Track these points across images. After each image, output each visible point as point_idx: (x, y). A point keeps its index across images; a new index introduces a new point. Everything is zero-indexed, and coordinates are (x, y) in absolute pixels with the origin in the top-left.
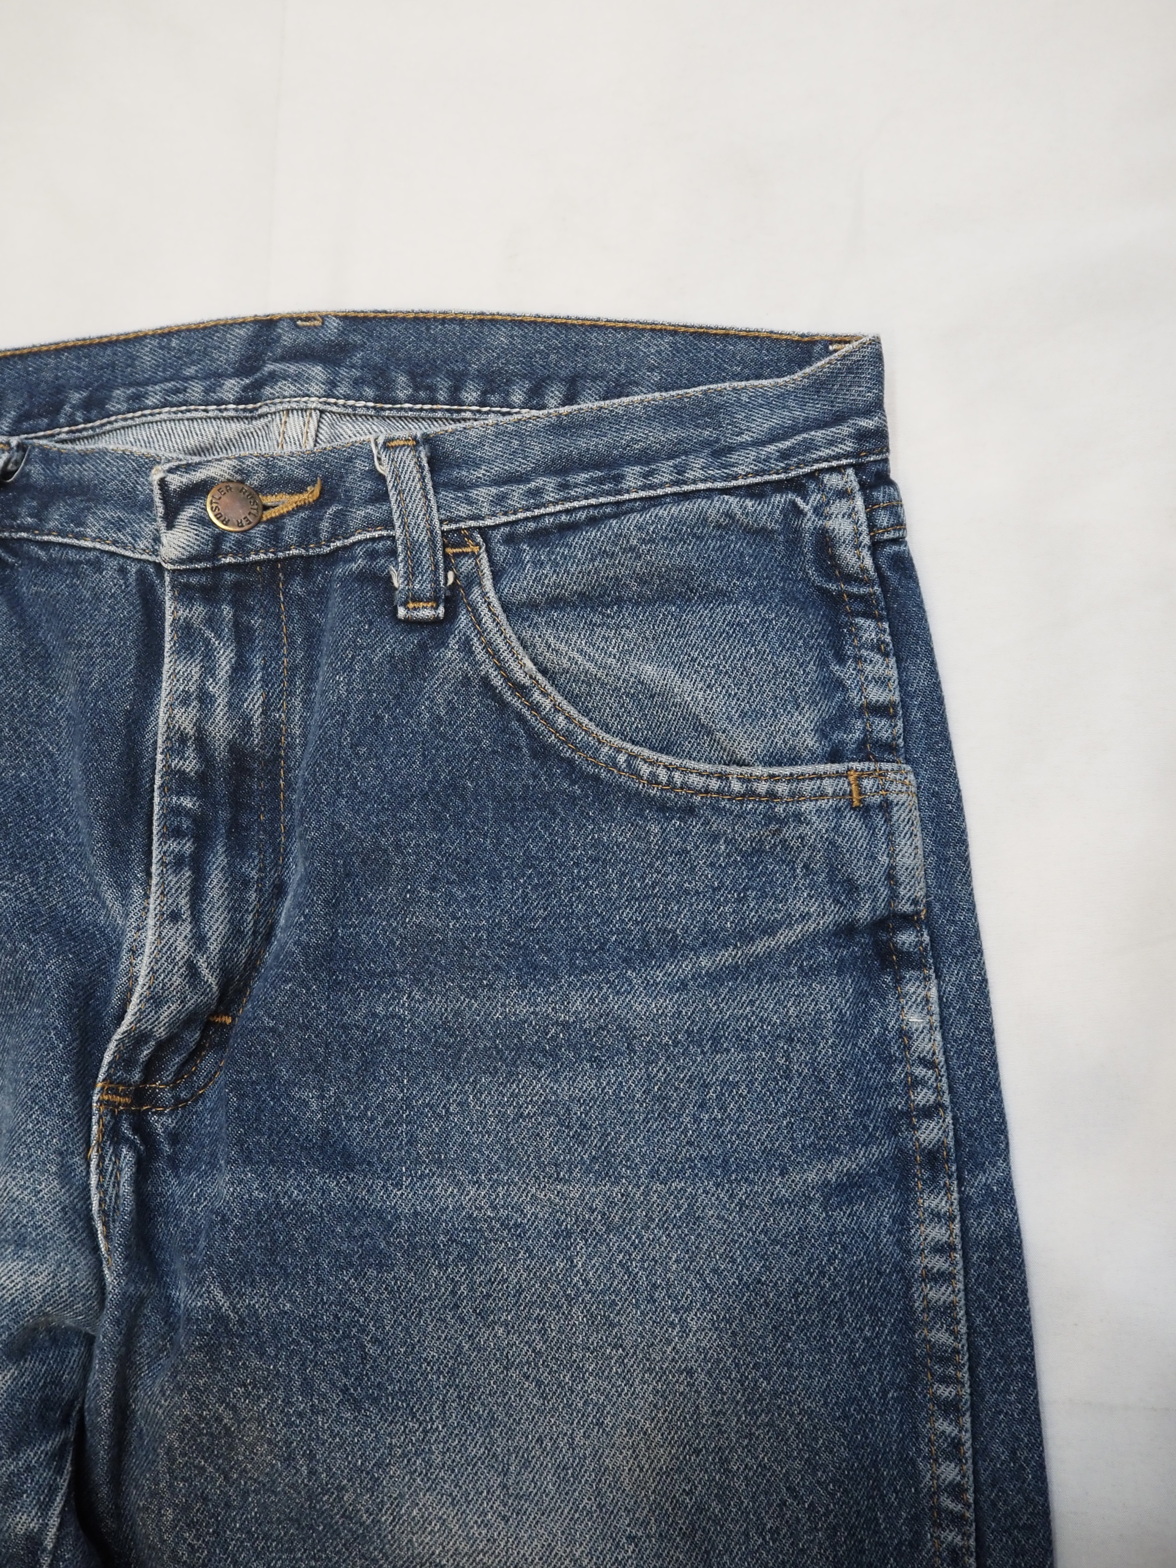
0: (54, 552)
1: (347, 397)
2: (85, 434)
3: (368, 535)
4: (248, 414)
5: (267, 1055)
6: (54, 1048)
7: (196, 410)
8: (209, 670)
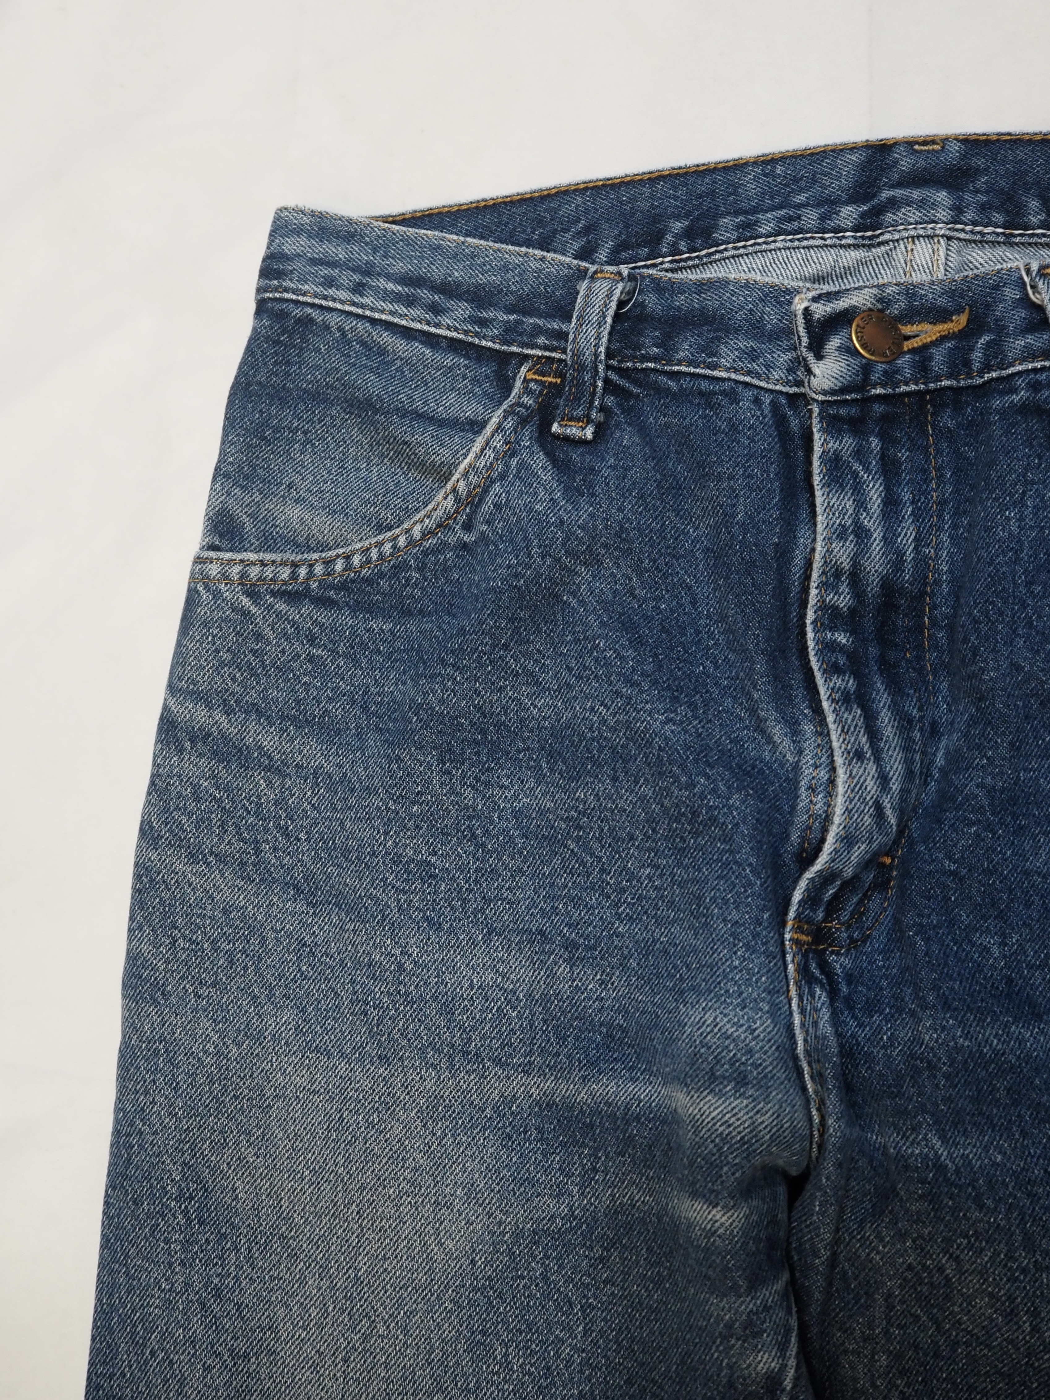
0: (685, 383)
1: (975, 223)
2: (691, 263)
3: (1030, 366)
4: (866, 242)
5: (946, 899)
6: (751, 885)
7: (812, 238)
8: (861, 504)
